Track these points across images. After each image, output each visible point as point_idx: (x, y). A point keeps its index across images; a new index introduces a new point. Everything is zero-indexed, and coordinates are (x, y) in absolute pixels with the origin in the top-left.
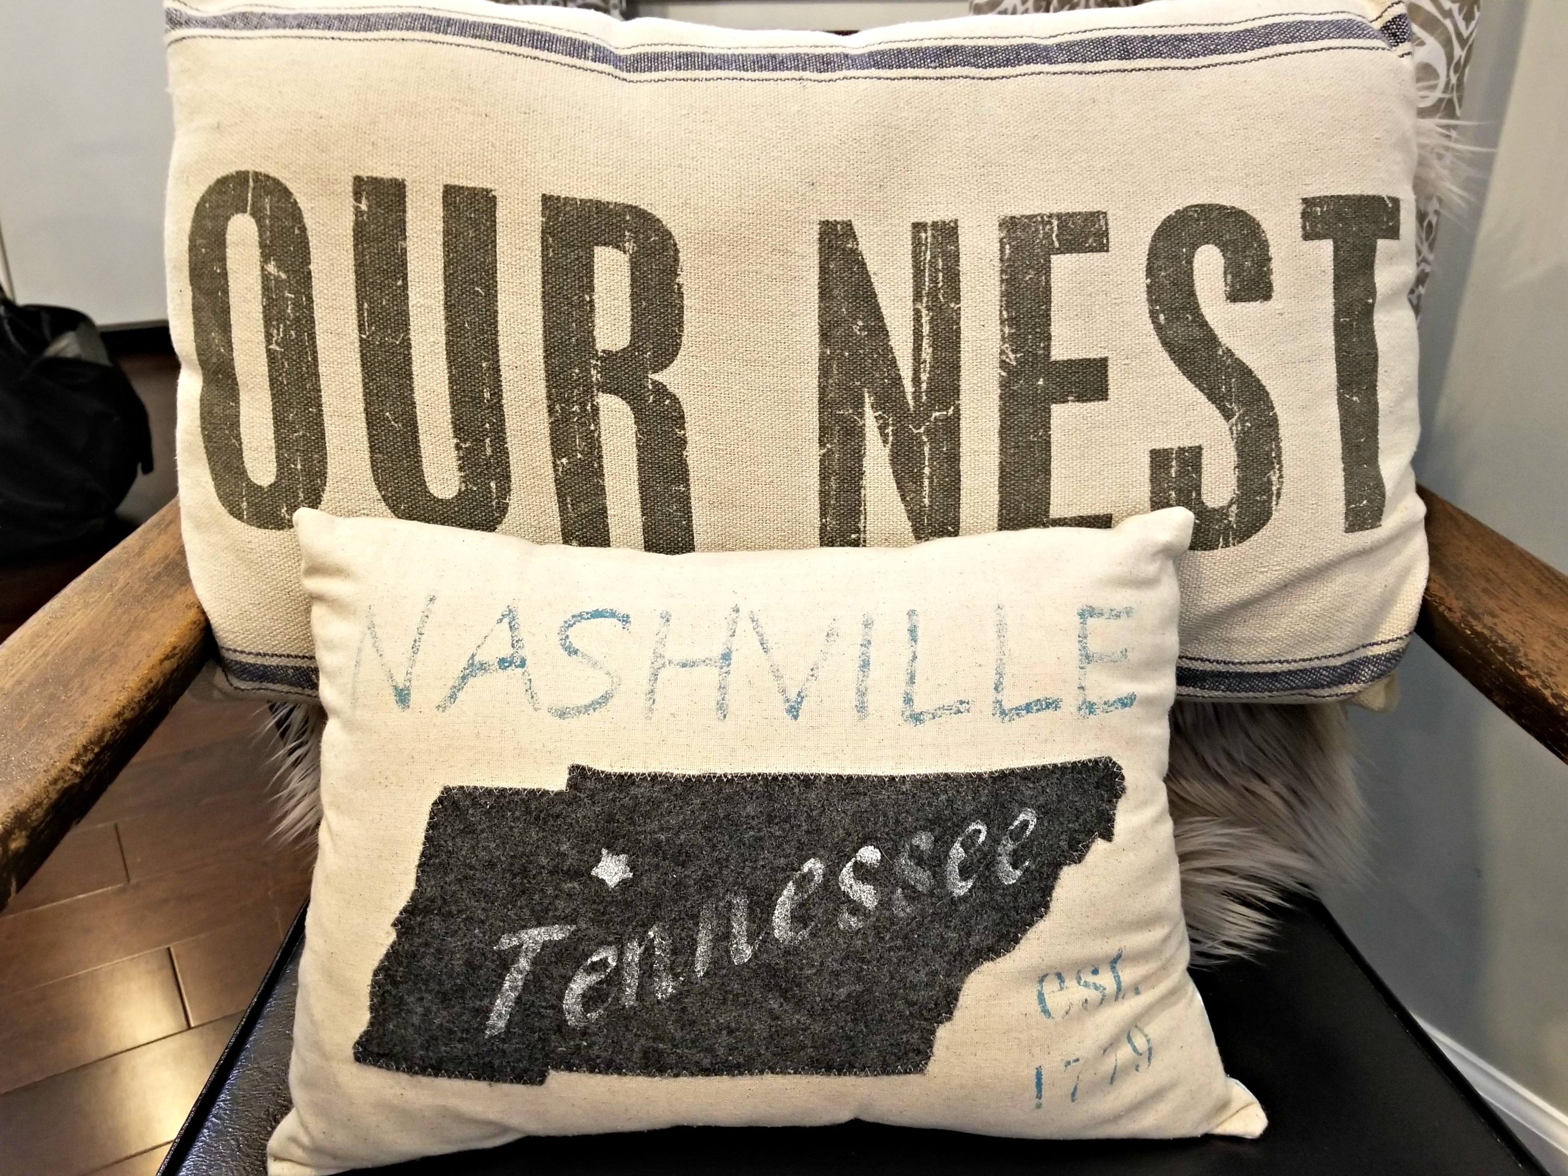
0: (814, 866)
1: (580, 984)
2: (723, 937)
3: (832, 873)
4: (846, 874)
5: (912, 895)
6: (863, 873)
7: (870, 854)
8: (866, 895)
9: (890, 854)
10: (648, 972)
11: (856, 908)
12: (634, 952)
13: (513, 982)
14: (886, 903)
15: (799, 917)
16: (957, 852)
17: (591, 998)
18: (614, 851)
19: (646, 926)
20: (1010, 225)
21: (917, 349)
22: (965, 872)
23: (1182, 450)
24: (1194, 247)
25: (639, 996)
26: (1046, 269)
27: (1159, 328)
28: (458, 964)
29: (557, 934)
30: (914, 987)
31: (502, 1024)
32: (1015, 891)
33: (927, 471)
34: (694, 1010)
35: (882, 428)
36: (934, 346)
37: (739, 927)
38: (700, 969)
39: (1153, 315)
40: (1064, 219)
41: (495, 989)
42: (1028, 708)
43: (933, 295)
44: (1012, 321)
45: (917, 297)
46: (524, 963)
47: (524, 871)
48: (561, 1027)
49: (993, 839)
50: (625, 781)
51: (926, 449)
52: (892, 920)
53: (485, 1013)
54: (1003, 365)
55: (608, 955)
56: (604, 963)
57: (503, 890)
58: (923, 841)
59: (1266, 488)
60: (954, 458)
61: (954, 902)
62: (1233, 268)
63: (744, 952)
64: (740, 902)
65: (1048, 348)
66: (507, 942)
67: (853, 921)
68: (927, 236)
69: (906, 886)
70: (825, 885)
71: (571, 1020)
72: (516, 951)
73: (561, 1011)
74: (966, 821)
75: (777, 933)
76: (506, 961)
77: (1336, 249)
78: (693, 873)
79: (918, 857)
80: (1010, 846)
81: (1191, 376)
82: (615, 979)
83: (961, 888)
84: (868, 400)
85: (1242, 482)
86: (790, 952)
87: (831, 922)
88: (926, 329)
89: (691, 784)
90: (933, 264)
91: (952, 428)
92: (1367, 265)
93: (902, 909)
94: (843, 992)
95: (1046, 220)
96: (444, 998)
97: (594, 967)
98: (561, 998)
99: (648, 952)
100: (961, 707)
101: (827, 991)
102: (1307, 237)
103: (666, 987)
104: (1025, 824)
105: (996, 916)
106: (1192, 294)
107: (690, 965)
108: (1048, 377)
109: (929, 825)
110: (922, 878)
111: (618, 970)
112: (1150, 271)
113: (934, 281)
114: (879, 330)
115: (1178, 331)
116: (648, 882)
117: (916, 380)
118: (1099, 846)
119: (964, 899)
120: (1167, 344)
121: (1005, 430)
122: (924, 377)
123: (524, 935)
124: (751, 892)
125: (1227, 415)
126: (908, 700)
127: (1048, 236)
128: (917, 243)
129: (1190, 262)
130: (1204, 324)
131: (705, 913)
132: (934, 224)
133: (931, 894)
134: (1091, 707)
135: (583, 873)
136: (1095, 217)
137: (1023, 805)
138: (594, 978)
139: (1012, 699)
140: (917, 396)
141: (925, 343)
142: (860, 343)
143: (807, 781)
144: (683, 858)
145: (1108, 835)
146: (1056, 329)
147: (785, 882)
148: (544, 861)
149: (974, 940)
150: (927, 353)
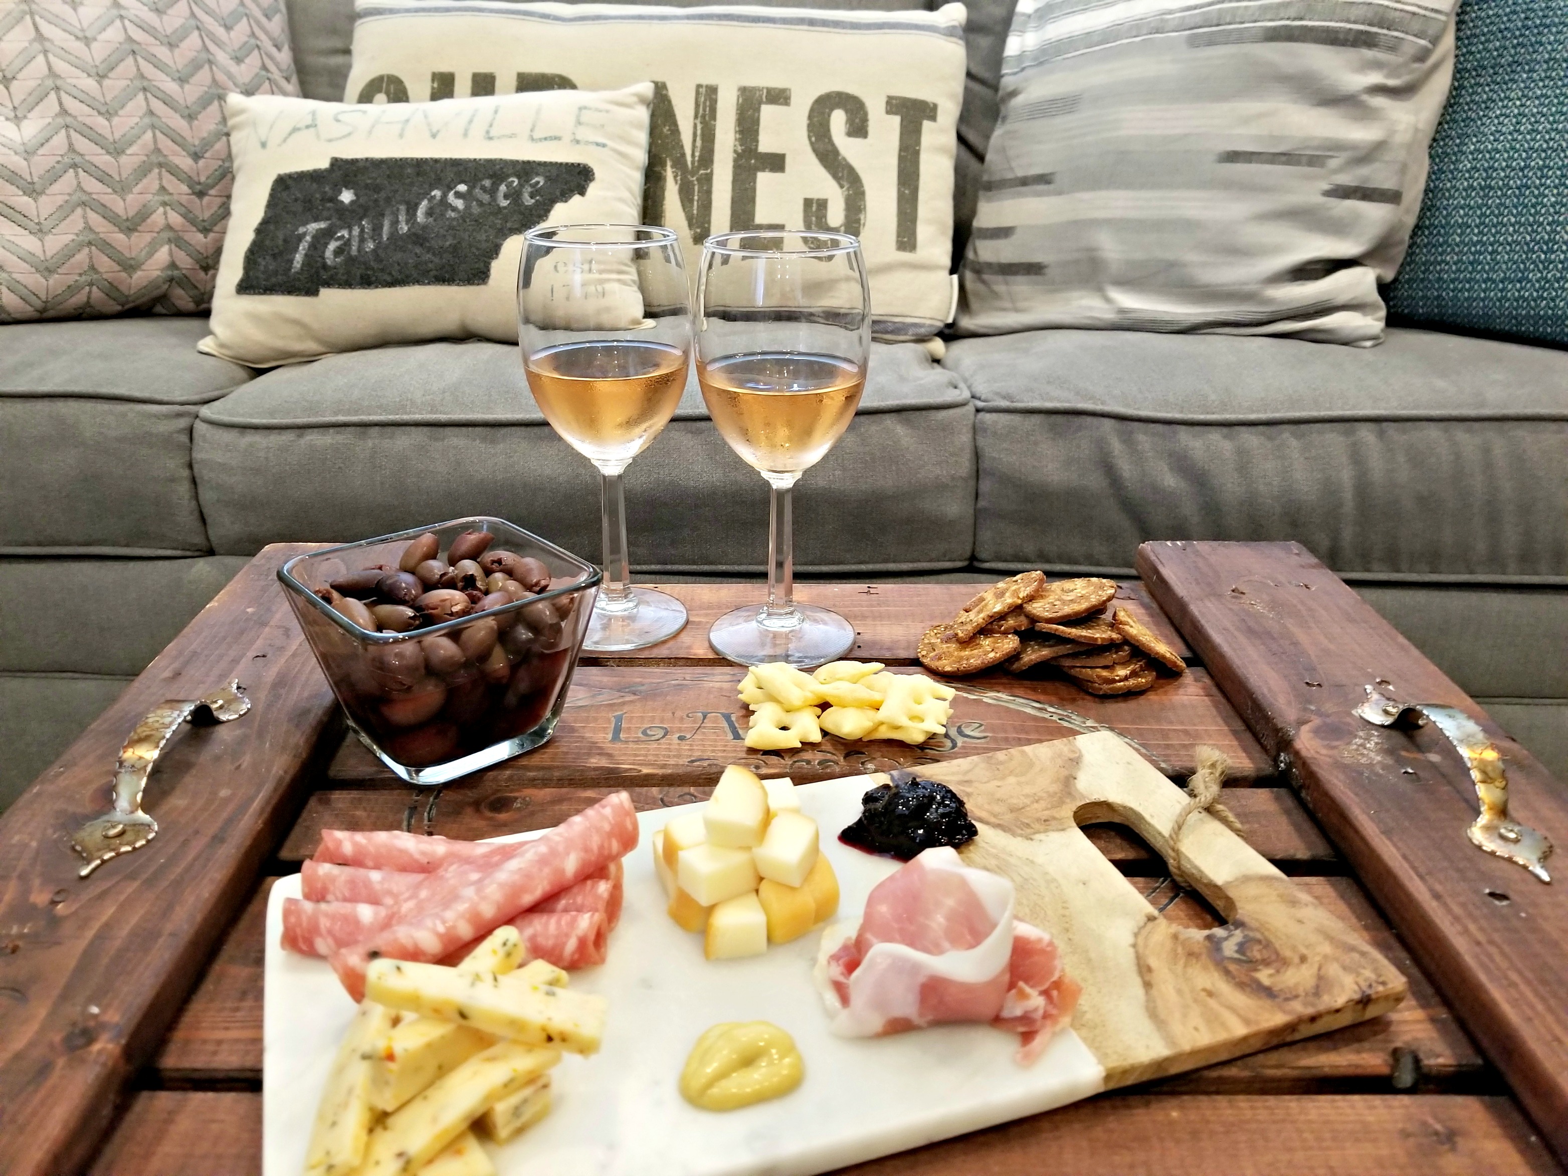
0: (437, 193)
1: (332, 246)
2: (395, 223)
3: (445, 196)
4: (451, 196)
5: (481, 204)
6: (458, 195)
7: (462, 188)
8: (459, 204)
9: (471, 188)
10: (362, 240)
11: (454, 209)
12: (356, 231)
13: (303, 247)
14: (468, 207)
15: (429, 213)
16: (503, 188)
17: (338, 252)
18: (347, 188)
19: (361, 219)
20: (743, 90)
21: (694, 141)
22: (506, 197)
23: (818, 200)
24: (832, 110)
25: (359, 251)
26: (758, 110)
27: (812, 144)
28: (280, 242)
29: (323, 225)
30: (480, 241)
31: (299, 266)
32: (530, 208)
33: (696, 198)
34: (382, 255)
35: (675, 177)
36: (703, 140)
37: (402, 218)
38: (385, 238)
39: (809, 137)
40: (769, 90)
41: (296, 249)
42: (546, 139)
43: (704, 116)
44: (741, 132)
45: (696, 117)
46: (308, 238)
47: (310, 201)
48: (325, 267)
49: (521, 185)
50: (354, 162)
51: (696, 188)
52: (471, 214)
53: (291, 261)
54: (735, 151)
55: (345, 233)
56: (343, 236)
57: (300, 209)
58: (487, 183)
59: (858, 221)
60: (709, 192)
61: (500, 209)
62: (850, 121)
63: (404, 228)
64: (403, 208)
65: (757, 146)
66: (301, 230)
67: (453, 215)
68: (703, 90)
69: (478, 200)
70: (441, 200)
71: (329, 262)
72: (304, 234)
73: (324, 258)
74: (509, 176)
75: (419, 220)
76: (300, 238)
77: (902, 121)
78: (383, 195)
79: (484, 189)
80: (530, 189)
81: (826, 167)
82: (348, 243)
83: (504, 203)
84: (669, 164)
85: (847, 217)
86: (424, 227)
87: (443, 215)
88: (699, 132)
89: (382, 162)
90: (704, 103)
91: (709, 178)
92: (918, 131)
93: (476, 209)
94: (448, 243)
95: (760, 90)
96: (274, 256)
97: (339, 238)
98: (324, 252)
99: (362, 231)
100: (512, 136)
101: (440, 243)
102: (888, 112)
103: (370, 246)
104: (538, 182)
105: (521, 217)
106: (828, 130)
107: (380, 235)
108: (756, 159)
109: (490, 177)
110: (486, 198)
111: (349, 240)
112: (810, 117)
113: (704, 110)
114: (675, 131)
115: (821, 146)
116: (362, 201)
117: (693, 155)
118: (577, 198)
119: (505, 208)
120: (815, 151)
121: (734, 181)
122: (697, 154)
123: (308, 227)
124: (408, 203)
125: (842, 187)
126: (488, 132)
127: (761, 96)
128: (698, 93)
129: (829, 116)
130: (833, 145)
131: (387, 212)
132: (707, 86)
133: (490, 204)
134: (578, 142)
135: (334, 200)
136: (783, 91)
137: (538, 174)
138: (338, 243)
139: (537, 135)
140: (693, 162)
141: (698, 139)
142: (667, 136)
143: (436, 161)
144: (377, 189)
145: (582, 193)
146: (762, 137)
147: (422, 199)
148: (318, 196)
149: (509, 225)
150: (699, 143)
